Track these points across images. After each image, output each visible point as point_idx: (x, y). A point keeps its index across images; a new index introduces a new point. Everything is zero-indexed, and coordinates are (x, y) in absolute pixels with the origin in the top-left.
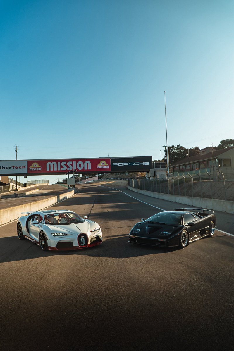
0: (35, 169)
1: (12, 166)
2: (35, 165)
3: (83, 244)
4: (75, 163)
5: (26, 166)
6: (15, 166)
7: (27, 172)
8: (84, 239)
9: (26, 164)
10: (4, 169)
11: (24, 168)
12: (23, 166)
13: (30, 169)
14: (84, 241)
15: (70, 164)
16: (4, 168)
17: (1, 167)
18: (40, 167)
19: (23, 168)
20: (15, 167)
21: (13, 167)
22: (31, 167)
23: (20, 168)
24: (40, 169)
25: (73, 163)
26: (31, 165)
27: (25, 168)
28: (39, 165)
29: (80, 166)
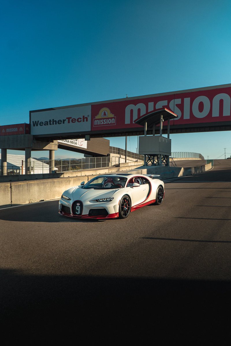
0: (105, 120)
1: (67, 118)
2: (105, 113)
3: (78, 212)
4: (187, 100)
5: (88, 116)
6: (71, 118)
7: (89, 129)
8: (79, 207)
9: (88, 112)
10: (56, 124)
11: (85, 119)
12: (84, 116)
13: (96, 122)
14: (79, 210)
15: (177, 105)
16: (56, 121)
17: (52, 120)
18: (112, 116)
19: (84, 121)
20: (71, 120)
21: (69, 118)
22: (97, 117)
23: (79, 120)
24: (113, 121)
25: (183, 101)
26: (97, 114)
27: (87, 121)
28: (112, 112)
29: (201, 107)
